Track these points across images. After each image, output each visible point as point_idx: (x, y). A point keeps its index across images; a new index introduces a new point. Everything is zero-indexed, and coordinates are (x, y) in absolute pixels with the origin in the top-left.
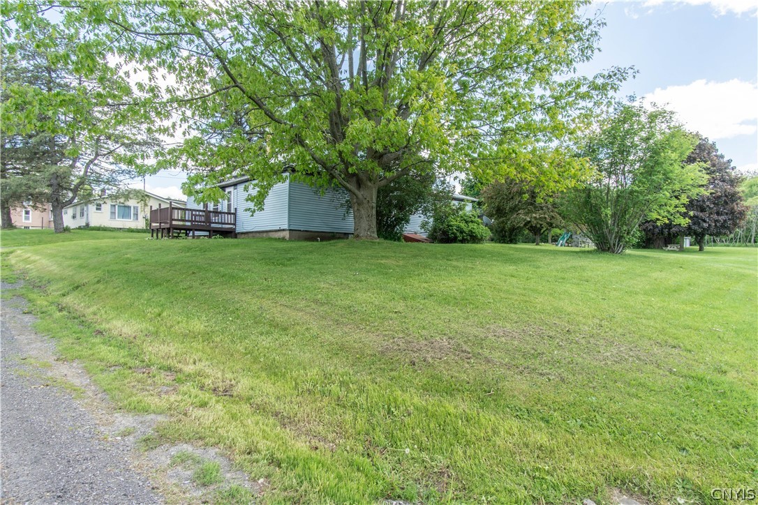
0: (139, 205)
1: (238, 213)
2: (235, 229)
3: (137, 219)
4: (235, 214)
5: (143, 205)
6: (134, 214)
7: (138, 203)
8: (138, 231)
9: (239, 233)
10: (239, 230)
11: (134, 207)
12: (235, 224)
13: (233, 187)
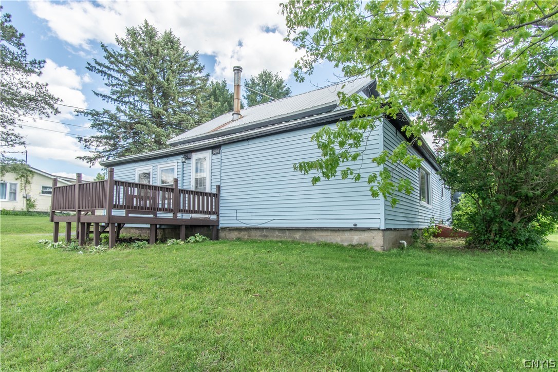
0: (18, 182)
1: (224, 194)
2: (218, 221)
3: (15, 199)
4: (217, 196)
5: (23, 182)
6: (11, 193)
7: (17, 179)
8: (15, 213)
9: (224, 229)
10: (223, 223)
11: (11, 184)
12: (217, 213)
13: (210, 151)
